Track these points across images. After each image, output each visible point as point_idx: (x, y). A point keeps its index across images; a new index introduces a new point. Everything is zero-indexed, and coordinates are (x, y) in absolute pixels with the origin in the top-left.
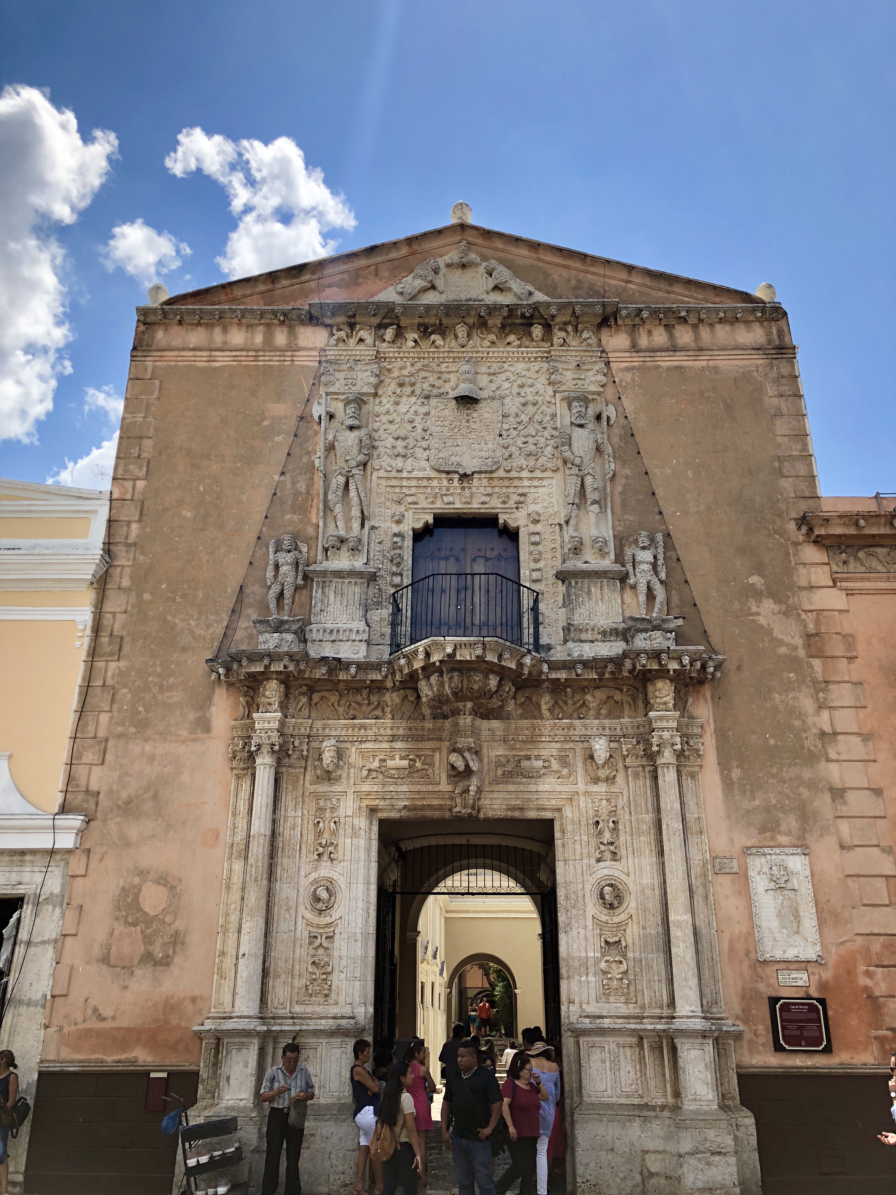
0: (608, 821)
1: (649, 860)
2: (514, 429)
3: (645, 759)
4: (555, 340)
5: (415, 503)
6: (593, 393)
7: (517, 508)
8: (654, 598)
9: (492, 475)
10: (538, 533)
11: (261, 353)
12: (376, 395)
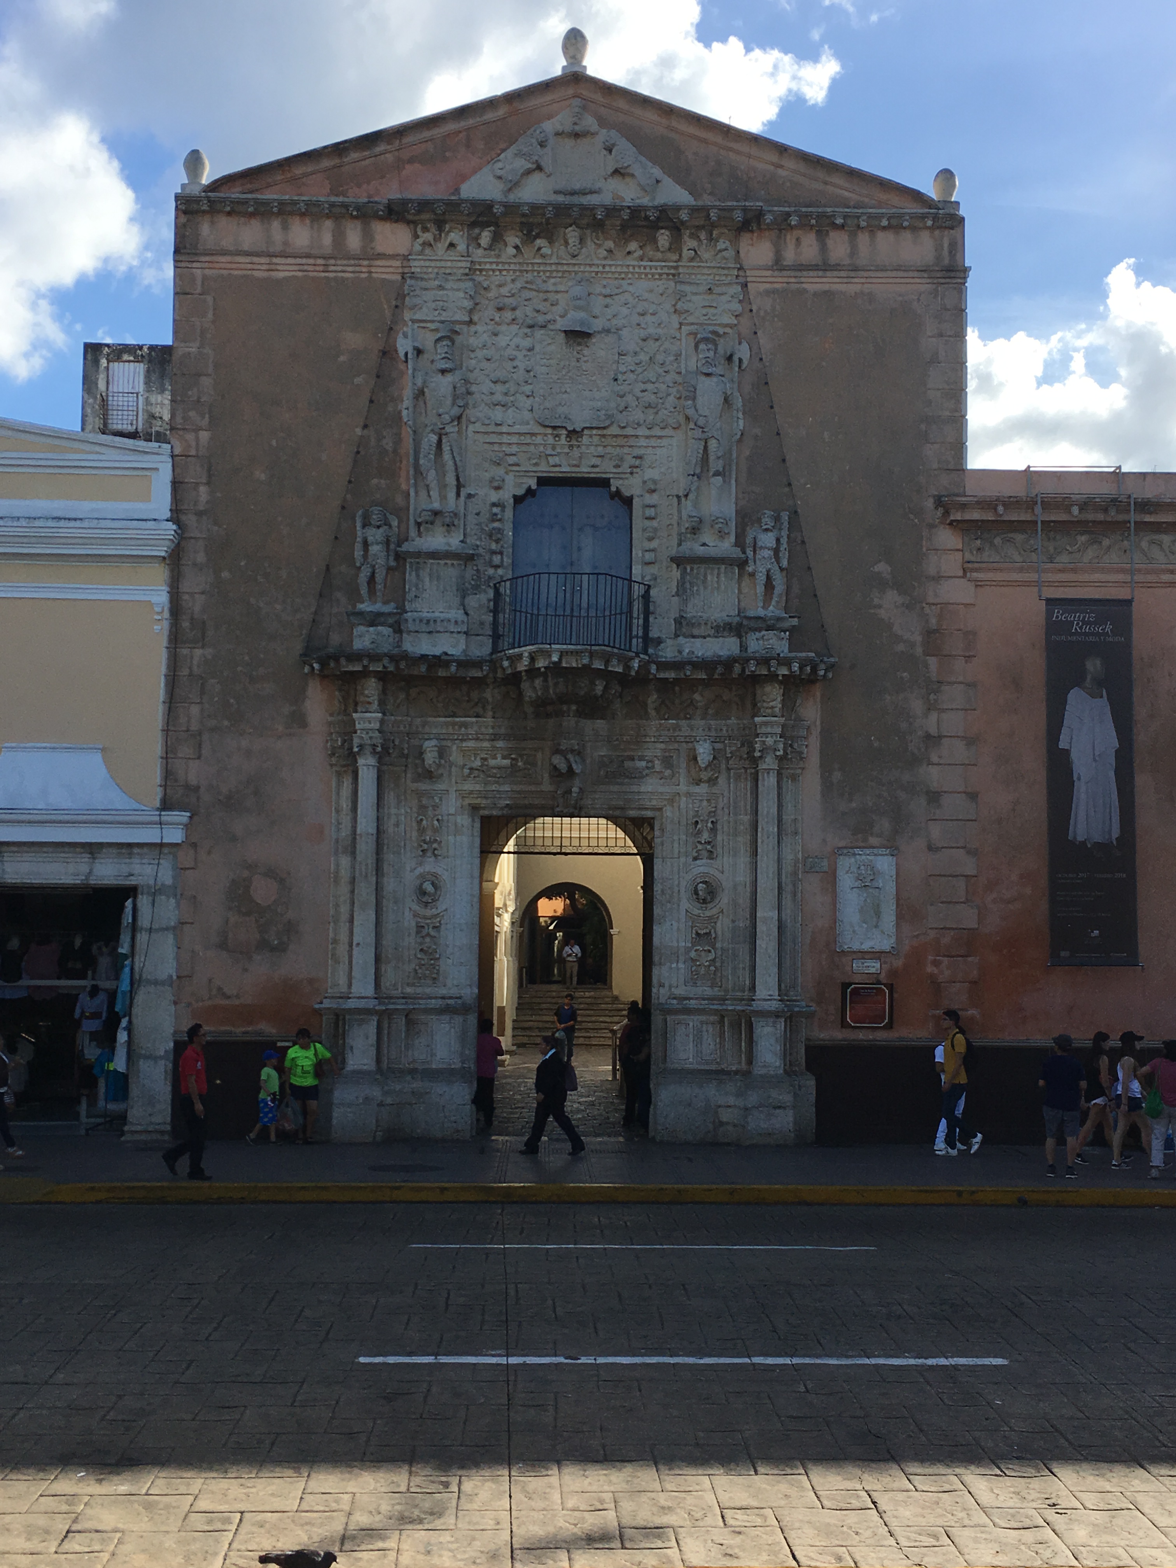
0: (707, 821)
1: (743, 860)
2: (632, 371)
3: (747, 762)
4: (685, 251)
5: (518, 465)
6: (726, 325)
7: (631, 473)
8: (773, 588)
9: (605, 432)
10: (653, 506)
11: (332, 262)
12: (471, 322)
